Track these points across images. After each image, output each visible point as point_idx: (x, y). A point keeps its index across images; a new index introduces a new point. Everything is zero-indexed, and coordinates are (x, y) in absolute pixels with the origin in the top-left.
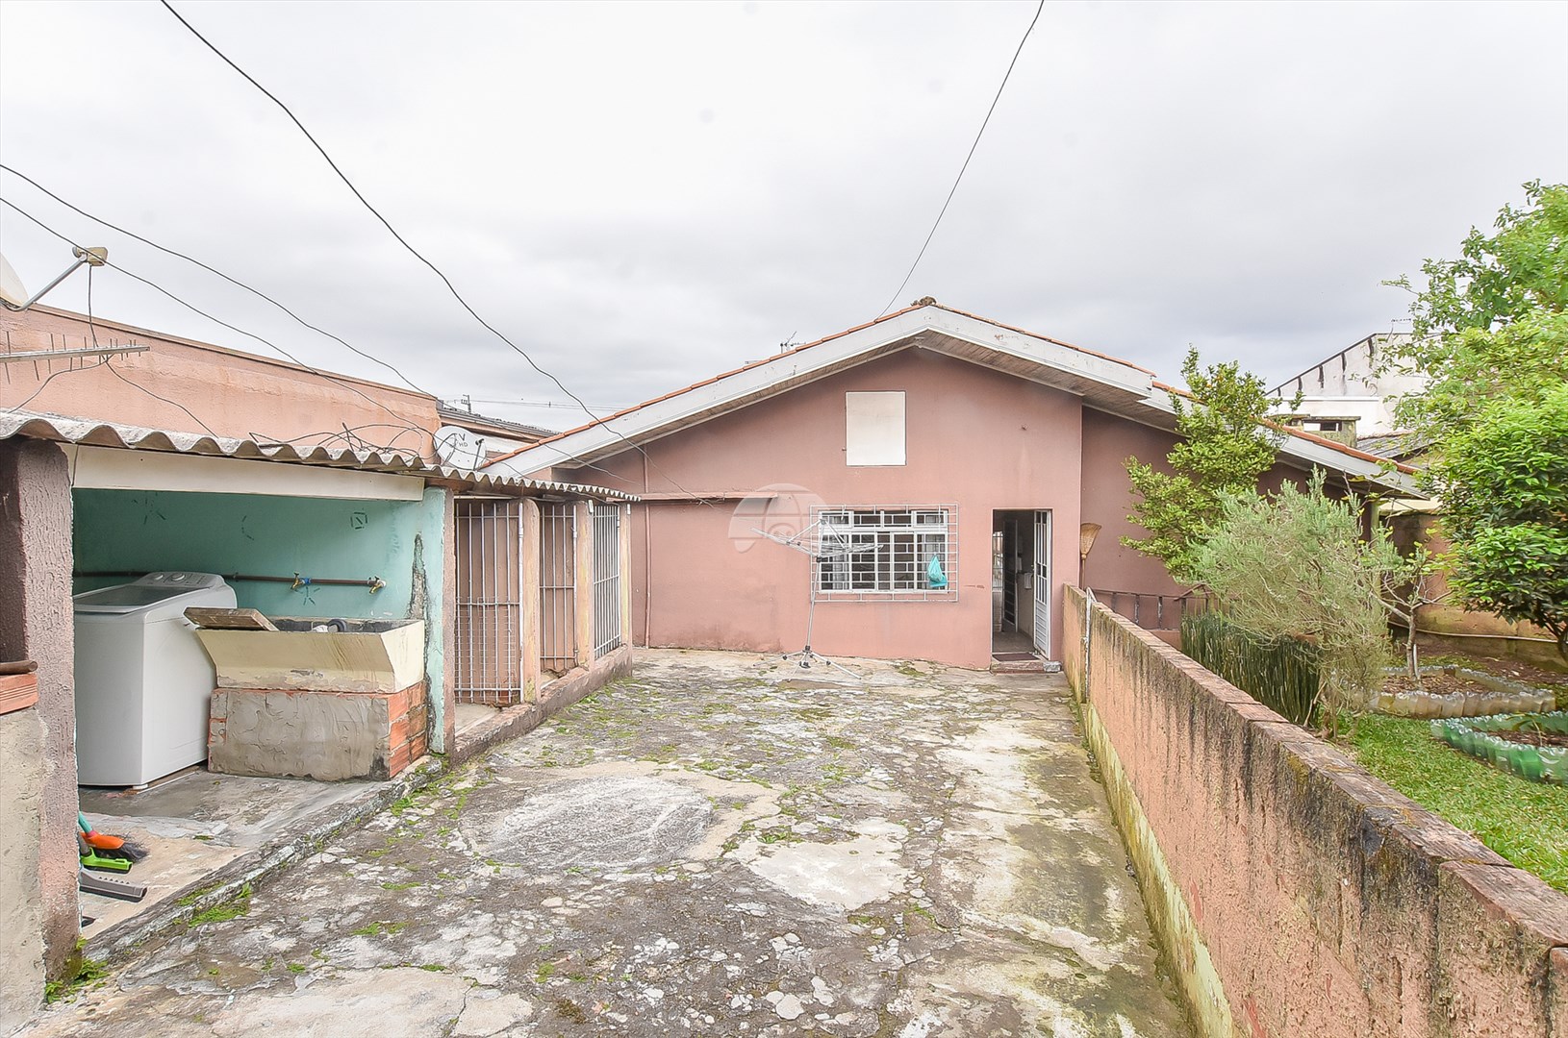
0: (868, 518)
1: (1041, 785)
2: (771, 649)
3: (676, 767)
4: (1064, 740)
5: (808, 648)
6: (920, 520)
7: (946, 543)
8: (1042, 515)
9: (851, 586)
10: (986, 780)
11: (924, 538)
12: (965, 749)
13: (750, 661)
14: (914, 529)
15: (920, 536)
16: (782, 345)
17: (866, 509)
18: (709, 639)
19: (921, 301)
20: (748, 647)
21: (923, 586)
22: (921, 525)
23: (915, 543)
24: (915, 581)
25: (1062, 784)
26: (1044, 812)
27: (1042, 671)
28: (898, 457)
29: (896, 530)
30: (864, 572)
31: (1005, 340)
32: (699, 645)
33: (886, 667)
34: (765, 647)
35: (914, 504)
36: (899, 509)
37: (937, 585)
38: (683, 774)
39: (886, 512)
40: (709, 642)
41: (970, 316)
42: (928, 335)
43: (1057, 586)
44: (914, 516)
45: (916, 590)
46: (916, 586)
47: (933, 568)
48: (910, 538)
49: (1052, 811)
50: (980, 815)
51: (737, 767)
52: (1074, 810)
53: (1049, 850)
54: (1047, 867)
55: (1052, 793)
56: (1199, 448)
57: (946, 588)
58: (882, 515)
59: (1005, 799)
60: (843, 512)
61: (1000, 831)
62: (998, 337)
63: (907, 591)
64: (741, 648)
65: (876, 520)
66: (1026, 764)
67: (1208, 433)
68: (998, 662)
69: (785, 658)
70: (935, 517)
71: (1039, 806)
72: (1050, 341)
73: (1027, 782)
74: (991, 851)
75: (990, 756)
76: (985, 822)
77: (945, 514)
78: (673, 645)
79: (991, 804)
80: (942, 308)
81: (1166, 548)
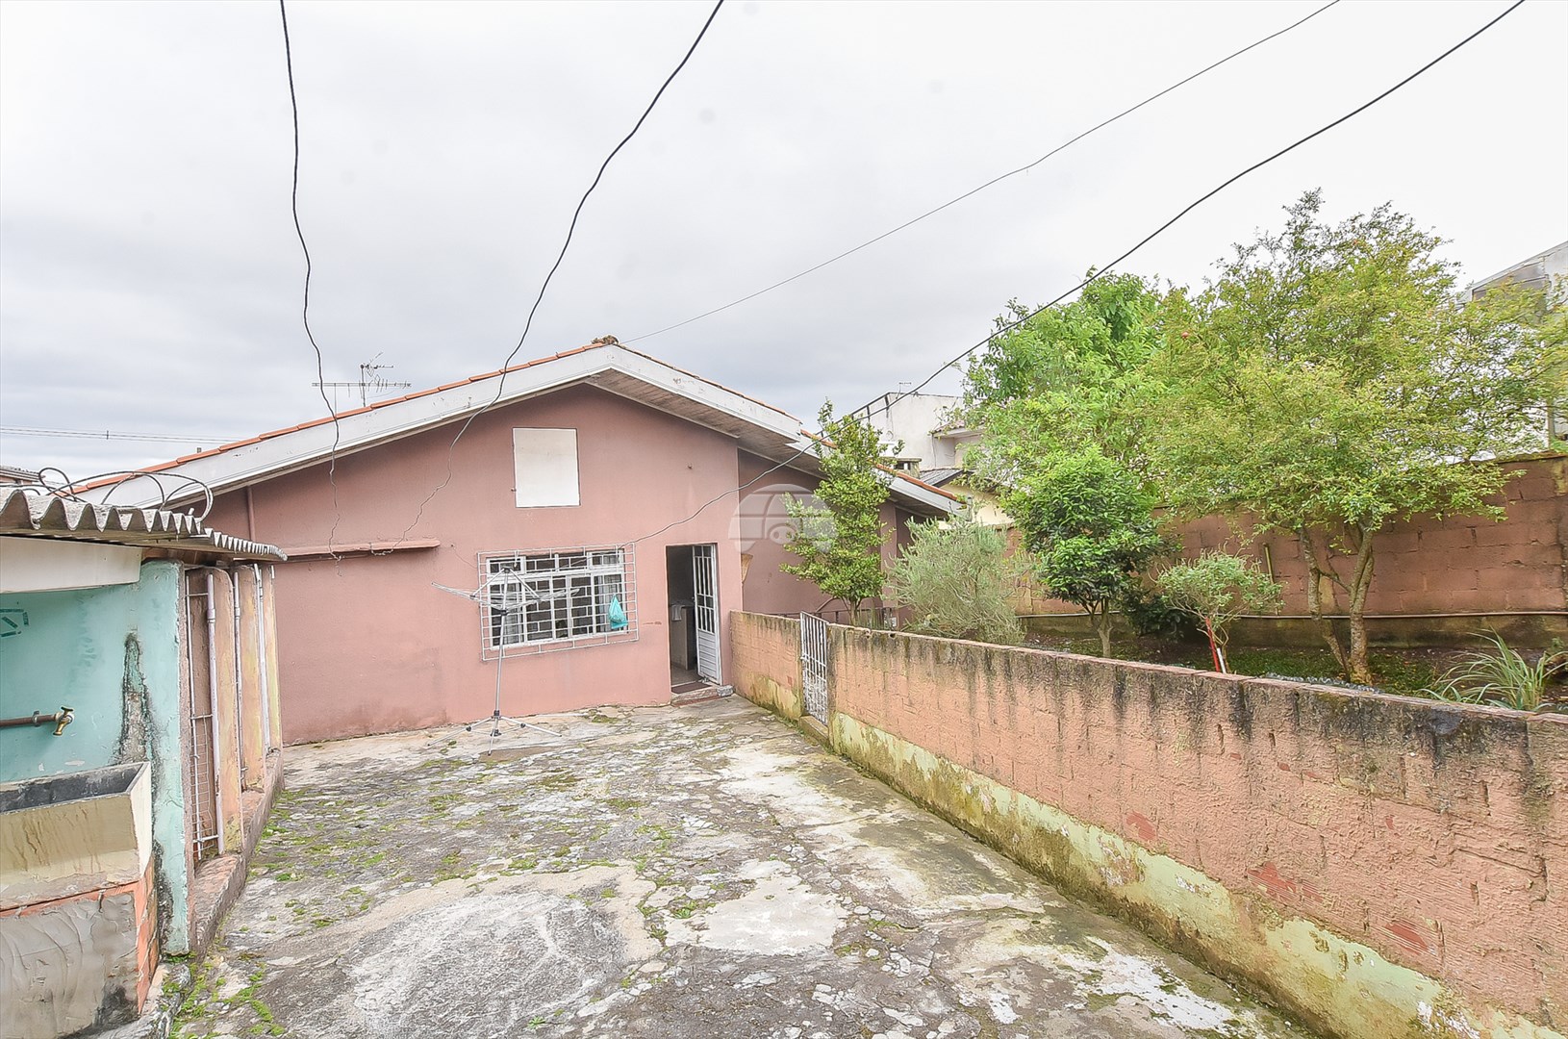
0: (546, 564)
2: (435, 723)
5: (496, 714)
6: (596, 561)
7: (623, 583)
9: (526, 638)
10: (789, 801)
11: (600, 579)
12: (740, 779)
14: (591, 570)
15: (596, 578)
17: (540, 553)
18: (352, 723)
19: (604, 339)
20: (406, 725)
21: (602, 629)
22: (598, 567)
23: (593, 586)
24: (594, 625)
26: (862, 814)
27: (717, 697)
28: (572, 498)
29: (570, 574)
30: (538, 619)
31: (682, 384)
32: (338, 735)
33: (576, 719)
34: (429, 721)
35: (589, 545)
36: (575, 551)
37: (617, 626)
39: (560, 555)
40: (352, 729)
41: (650, 358)
42: (610, 374)
43: (725, 614)
44: (589, 556)
45: (595, 634)
46: (594, 630)
47: (614, 610)
48: (587, 581)
49: (866, 812)
52: (881, 806)
56: (840, 485)
57: (625, 628)
58: (557, 559)
60: (516, 558)
62: (676, 381)
63: (588, 636)
64: (396, 729)
65: (551, 564)
66: (804, 779)
67: (844, 474)
68: (677, 695)
69: (469, 730)
70: (612, 558)
71: (854, 810)
72: (721, 387)
77: (621, 553)
78: (300, 740)
80: (625, 349)
81: (820, 572)
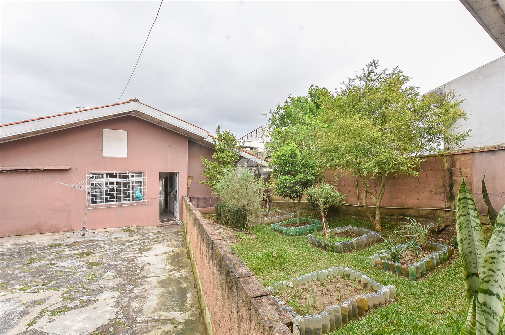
0: (113, 176)
1: (171, 264)
2: (67, 230)
3: (6, 293)
4: (180, 247)
5: (84, 228)
6: (133, 176)
7: (143, 184)
8: (176, 174)
9: (104, 202)
10: (152, 266)
11: (134, 183)
12: (146, 256)
13: (56, 236)
14: (131, 179)
15: (133, 182)
16: (77, 107)
17: (111, 173)
18: (35, 229)
19: (133, 99)
20: (56, 230)
21: (134, 200)
22: (133, 178)
23: (131, 185)
24: (131, 198)
25: (178, 262)
26: (171, 273)
27: (176, 224)
28: (124, 154)
29: (122, 180)
30: (110, 196)
31: (163, 117)
32: (29, 233)
33: (120, 230)
34: (65, 229)
35: (130, 170)
36: (125, 173)
37: (139, 199)
38: (10, 295)
39: (119, 174)
40: (34, 231)
41: (151, 107)
42: (135, 111)
43: (180, 196)
44: (130, 175)
45: (131, 201)
46: (131, 200)
47: (138, 193)
48: (129, 183)
49: (173, 272)
50: (148, 280)
51: (42, 285)
52: (180, 270)
53: (171, 286)
54: (170, 292)
55: (174, 266)
56: (220, 154)
57: (143, 200)
58: (118, 175)
59: (158, 271)
60: (101, 174)
61: (155, 283)
62: (161, 116)
63: (128, 202)
64: (52, 231)
65: (116, 177)
66: (167, 257)
67: (222, 150)
68: (162, 223)
69: (74, 233)
70: (139, 175)
71: (170, 271)
72: (178, 119)
73: (167, 264)
74: (151, 292)
75: (154, 257)
76: (150, 282)
77: (142, 174)
78: (13, 234)
79: (153, 275)
80: (141, 103)
81: (212, 183)
